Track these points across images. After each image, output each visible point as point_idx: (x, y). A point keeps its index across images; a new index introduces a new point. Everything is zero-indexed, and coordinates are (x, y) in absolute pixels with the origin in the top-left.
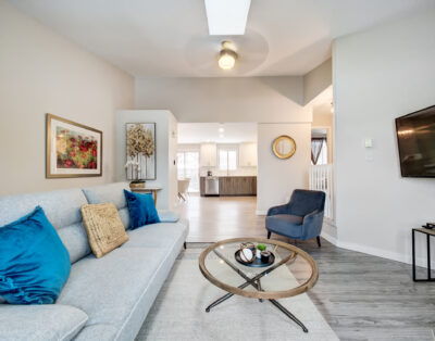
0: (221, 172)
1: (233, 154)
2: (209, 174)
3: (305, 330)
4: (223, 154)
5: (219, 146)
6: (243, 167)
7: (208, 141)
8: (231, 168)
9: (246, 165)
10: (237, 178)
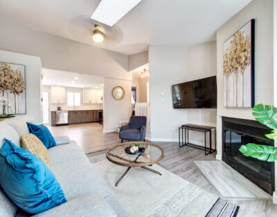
0: (68, 107)
1: (78, 95)
2: (59, 109)
3: (160, 174)
4: (70, 95)
5: (67, 89)
6: (86, 104)
7: (59, 84)
8: (76, 105)
9: (88, 102)
10: (82, 112)
